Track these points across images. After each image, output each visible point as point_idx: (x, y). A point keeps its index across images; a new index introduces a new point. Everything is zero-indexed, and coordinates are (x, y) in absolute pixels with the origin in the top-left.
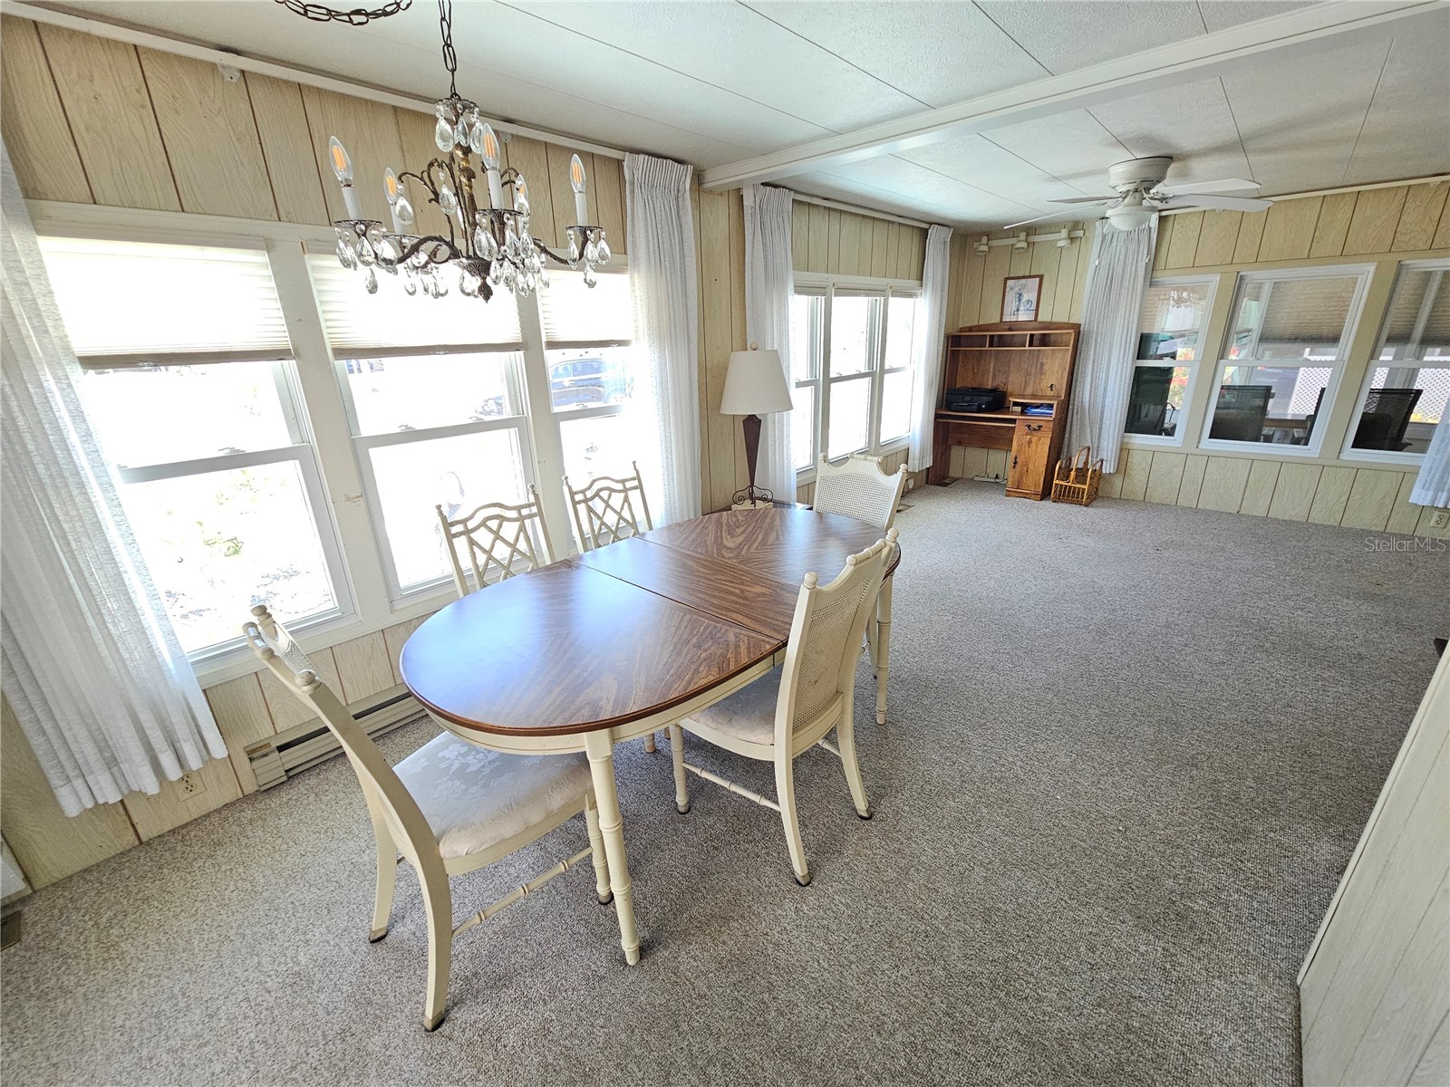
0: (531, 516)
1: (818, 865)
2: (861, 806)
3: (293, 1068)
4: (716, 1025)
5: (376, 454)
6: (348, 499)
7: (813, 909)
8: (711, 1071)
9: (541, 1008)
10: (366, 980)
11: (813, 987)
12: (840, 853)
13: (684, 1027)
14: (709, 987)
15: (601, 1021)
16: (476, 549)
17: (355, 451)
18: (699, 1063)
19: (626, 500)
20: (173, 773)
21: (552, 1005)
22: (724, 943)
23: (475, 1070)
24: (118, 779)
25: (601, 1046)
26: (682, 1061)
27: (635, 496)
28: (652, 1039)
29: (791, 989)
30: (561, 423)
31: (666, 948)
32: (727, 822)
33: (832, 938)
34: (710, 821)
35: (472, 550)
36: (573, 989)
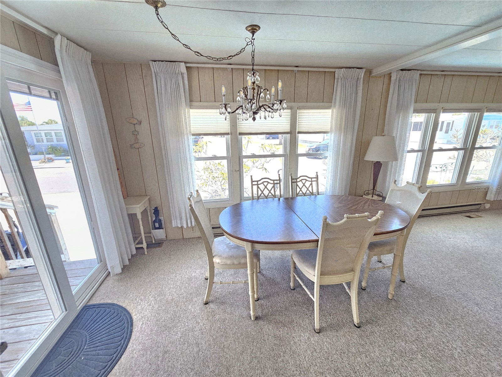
0: (277, 183)
1: (326, 330)
2: (356, 321)
3: (181, 295)
4: (263, 350)
5: (245, 160)
6: (236, 171)
7: (314, 341)
8: (254, 359)
9: (226, 315)
10: (200, 286)
11: (298, 362)
12: (337, 331)
13: (255, 344)
14: (268, 339)
15: (237, 327)
16: (259, 189)
17: (239, 159)
18: (253, 355)
19: (311, 184)
20: (189, 225)
21: (229, 316)
22: (280, 331)
23: (207, 318)
24: (181, 223)
25: (233, 333)
26: (249, 351)
27: (314, 184)
28: (245, 341)
29: (290, 357)
30: (299, 157)
31: (263, 321)
32: (304, 299)
33: (315, 354)
34: (299, 296)
35: (258, 190)
36: (235, 316)
